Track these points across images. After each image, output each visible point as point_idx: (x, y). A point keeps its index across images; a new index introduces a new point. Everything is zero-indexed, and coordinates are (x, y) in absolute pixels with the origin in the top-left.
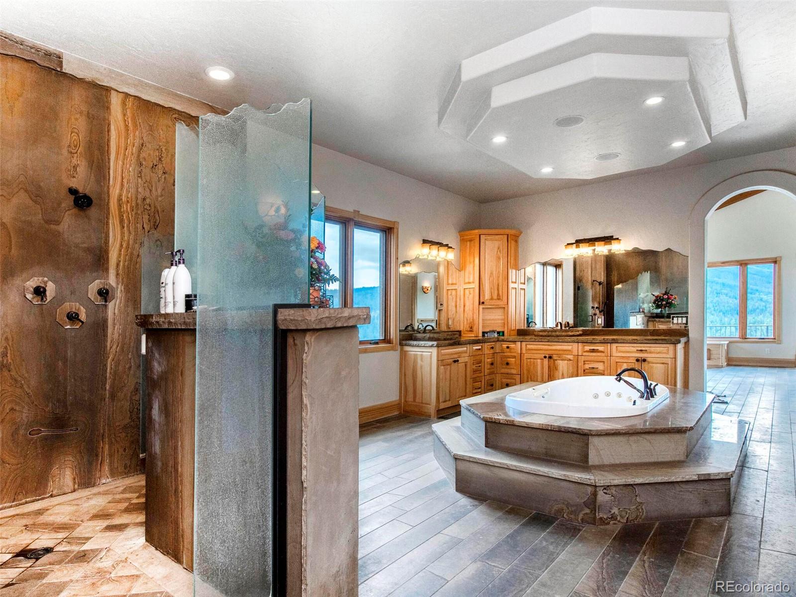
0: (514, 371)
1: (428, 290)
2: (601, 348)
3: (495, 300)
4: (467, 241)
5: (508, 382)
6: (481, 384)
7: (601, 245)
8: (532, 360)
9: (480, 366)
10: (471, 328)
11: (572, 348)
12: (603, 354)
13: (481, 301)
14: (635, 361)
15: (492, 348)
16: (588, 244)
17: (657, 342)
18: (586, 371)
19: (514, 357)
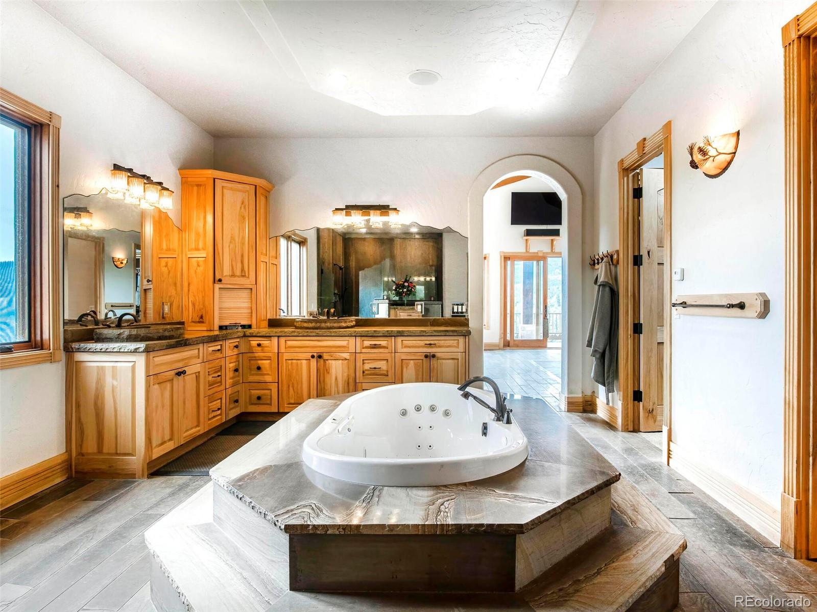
0: (268, 379)
1: (122, 263)
2: (383, 343)
3: (238, 276)
4: (192, 186)
5: (260, 395)
6: (221, 401)
7: (377, 215)
8: (293, 361)
9: (219, 376)
10: (202, 317)
11: (348, 344)
12: (386, 351)
13: (217, 277)
14: (423, 357)
15: (236, 347)
16: (361, 212)
17: (448, 334)
18: (366, 372)
19: (269, 358)
